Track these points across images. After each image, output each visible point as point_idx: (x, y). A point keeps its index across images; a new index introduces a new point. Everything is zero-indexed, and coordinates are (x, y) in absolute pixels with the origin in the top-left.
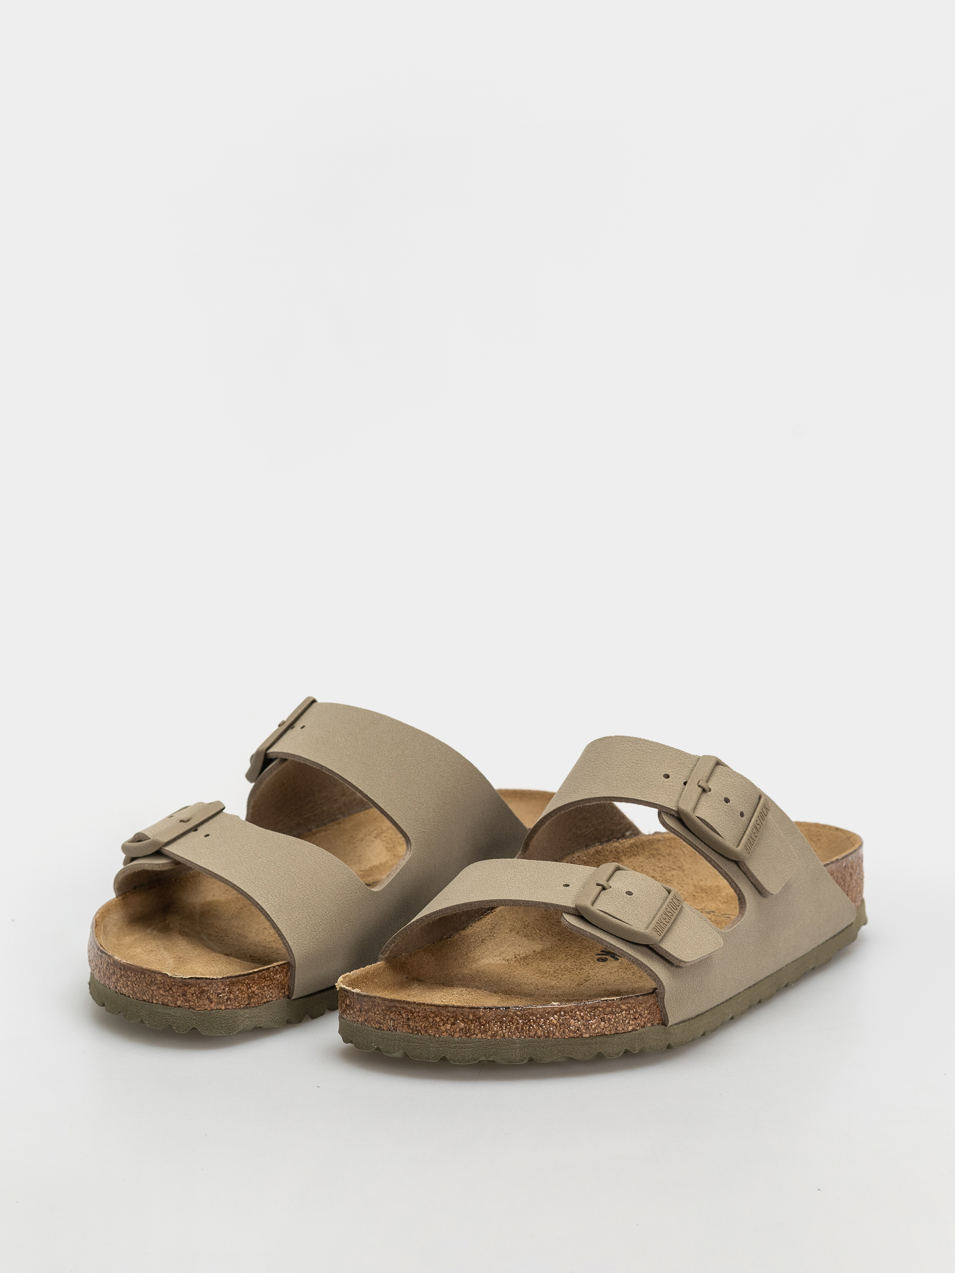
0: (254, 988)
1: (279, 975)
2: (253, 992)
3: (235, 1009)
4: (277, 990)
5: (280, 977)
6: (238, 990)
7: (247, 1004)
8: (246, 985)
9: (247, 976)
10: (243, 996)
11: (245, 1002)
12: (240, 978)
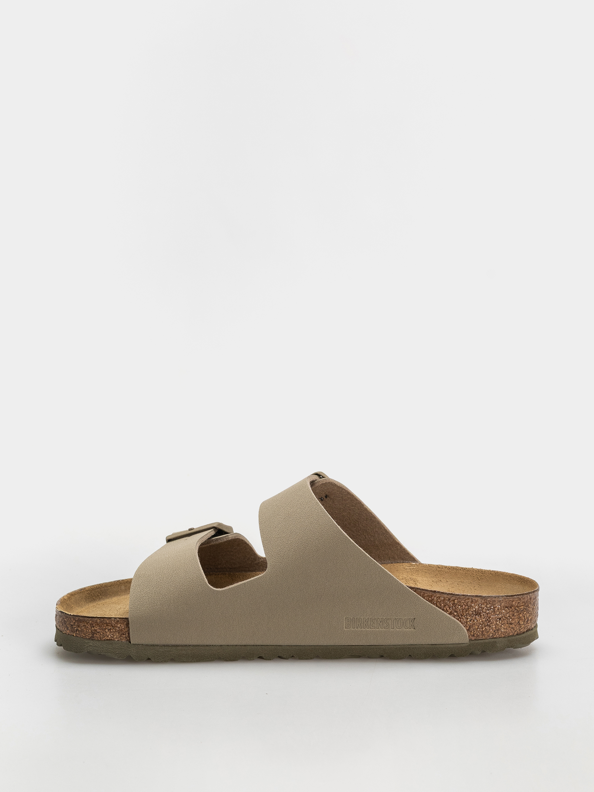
0: (96, 628)
1: (120, 625)
2: (96, 630)
3: (82, 637)
4: (117, 634)
5: (121, 626)
6: (84, 626)
7: (91, 637)
8: (90, 624)
9: (90, 619)
10: (87, 631)
11: (89, 634)
12: (85, 618)
